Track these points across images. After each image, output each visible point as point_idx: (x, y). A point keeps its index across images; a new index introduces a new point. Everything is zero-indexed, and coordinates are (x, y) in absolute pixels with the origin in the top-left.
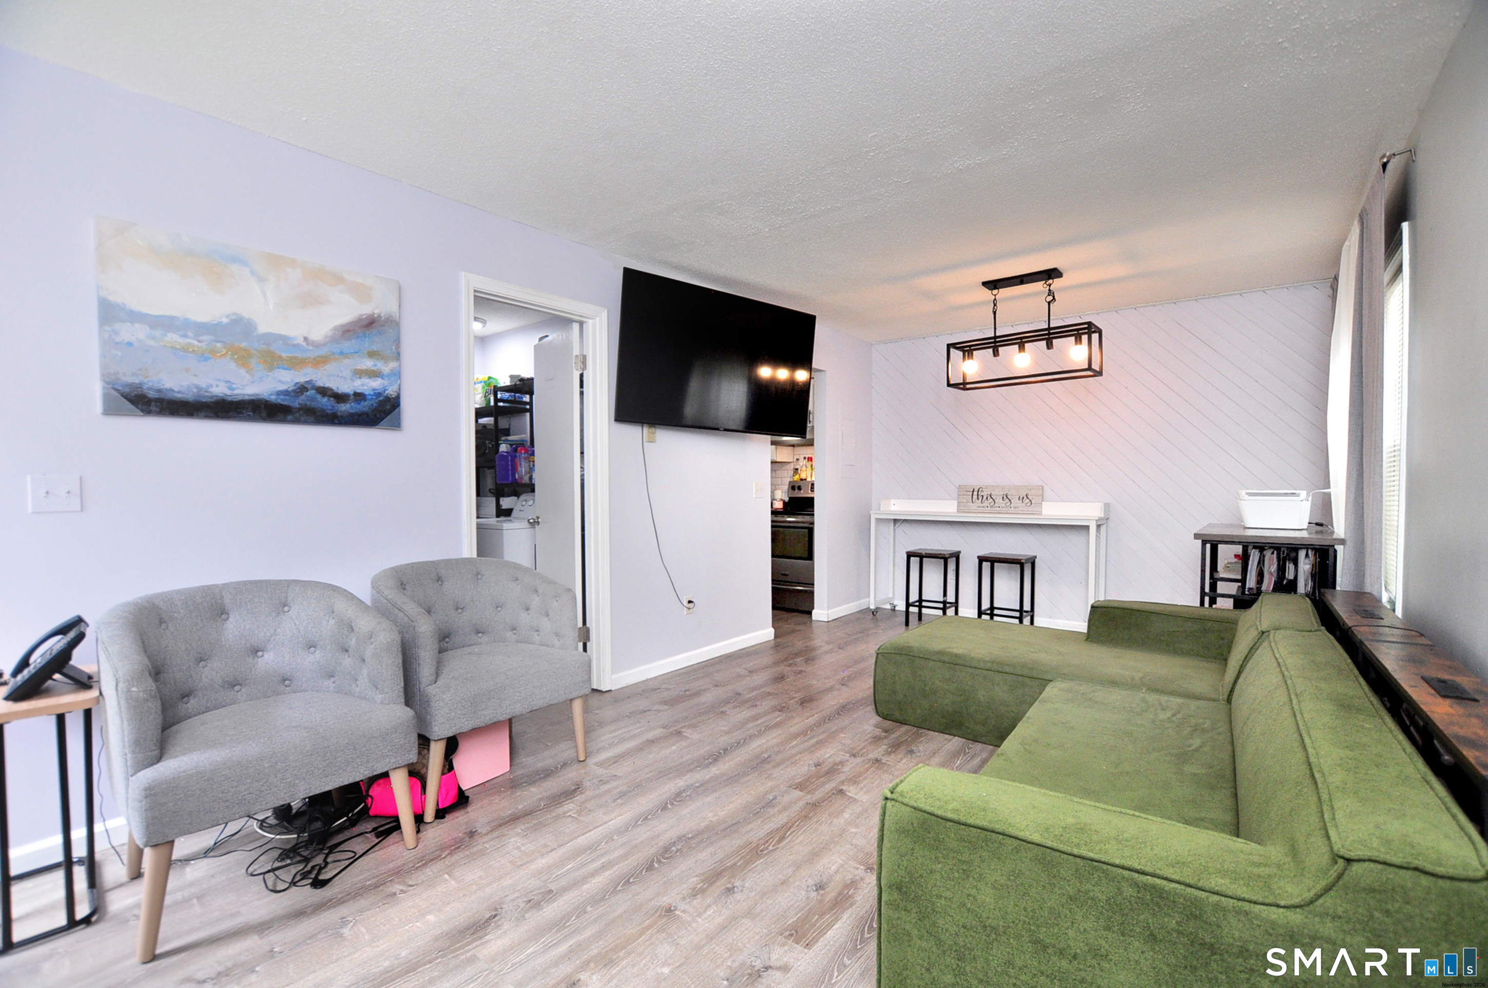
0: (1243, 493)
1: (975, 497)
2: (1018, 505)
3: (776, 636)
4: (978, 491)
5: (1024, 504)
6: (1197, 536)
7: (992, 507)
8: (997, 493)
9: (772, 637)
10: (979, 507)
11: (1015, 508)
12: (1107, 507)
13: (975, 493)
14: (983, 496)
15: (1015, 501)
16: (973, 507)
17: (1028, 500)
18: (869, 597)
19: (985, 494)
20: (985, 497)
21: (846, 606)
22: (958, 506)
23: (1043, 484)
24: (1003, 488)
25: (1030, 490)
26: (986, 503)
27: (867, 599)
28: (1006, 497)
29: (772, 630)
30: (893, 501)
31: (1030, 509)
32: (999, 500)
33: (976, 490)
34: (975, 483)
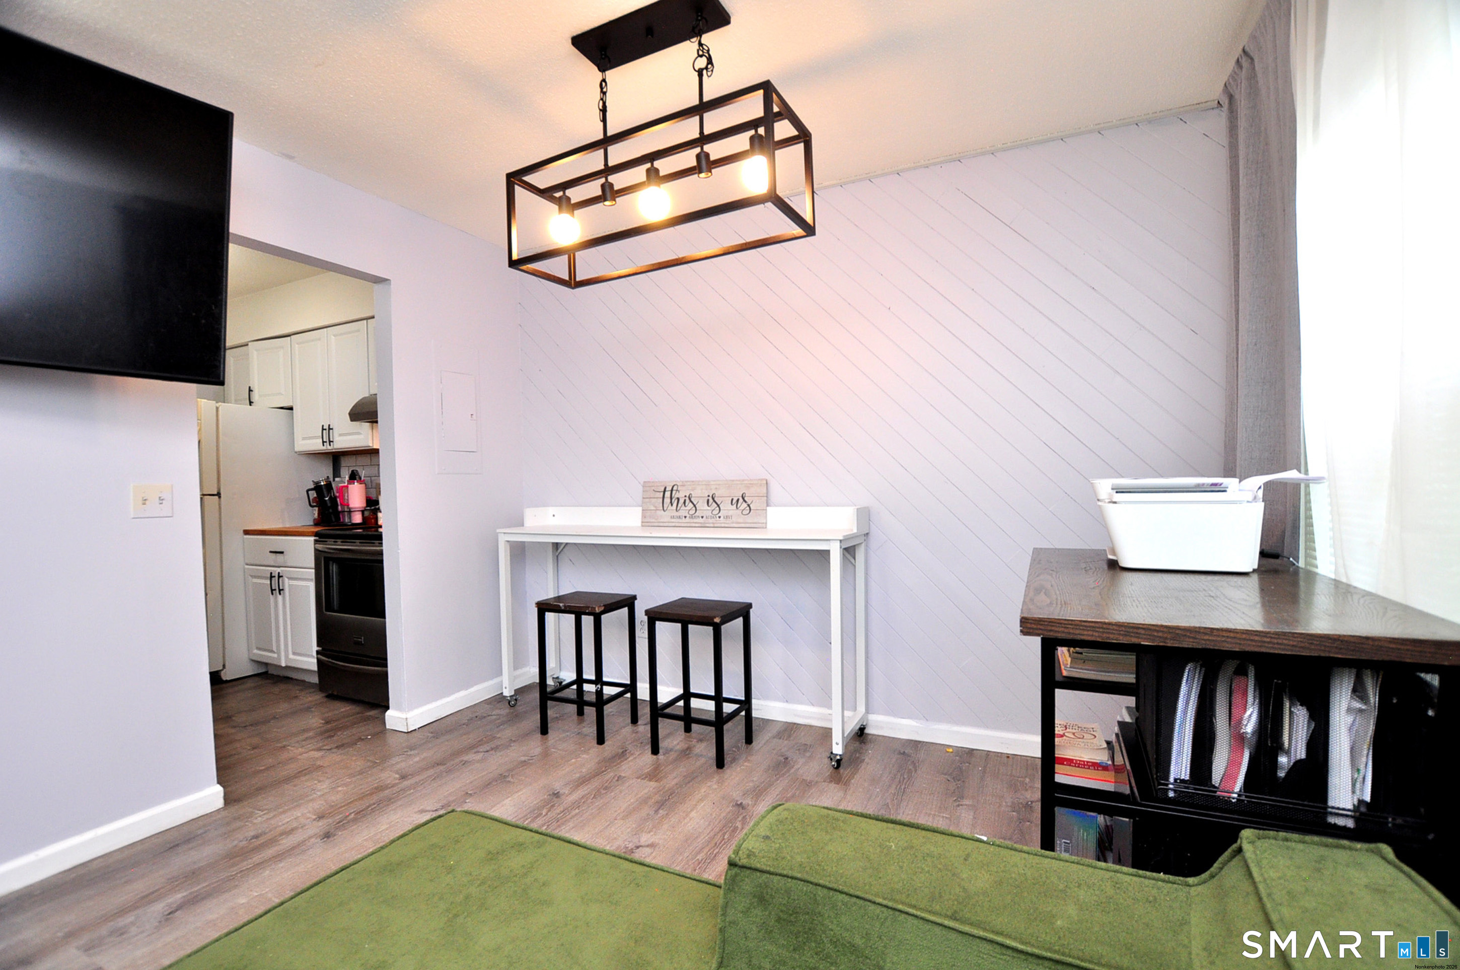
0: (1104, 487)
1: (667, 500)
2: (730, 513)
3: (228, 800)
4: (672, 490)
5: (739, 512)
6: (1028, 626)
7: (692, 517)
8: (700, 494)
9: (220, 803)
10: (672, 517)
11: (727, 517)
12: (864, 515)
13: (668, 494)
14: (678, 499)
15: (727, 508)
16: (665, 516)
17: (745, 505)
18: (501, 674)
19: (681, 495)
20: (681, 501)
21: (462, 693)
22: (644, 516)
23: (768, 477)
24: (708, 484)
25: (748, 487)
26: (683, 512)
27: (496, 680)
28: (712, 500)
29: (219, 789)
30: (551, 510)
31: (749, 519)
32: (702, 505)
33: (669, 488)
34: (667, 475)
